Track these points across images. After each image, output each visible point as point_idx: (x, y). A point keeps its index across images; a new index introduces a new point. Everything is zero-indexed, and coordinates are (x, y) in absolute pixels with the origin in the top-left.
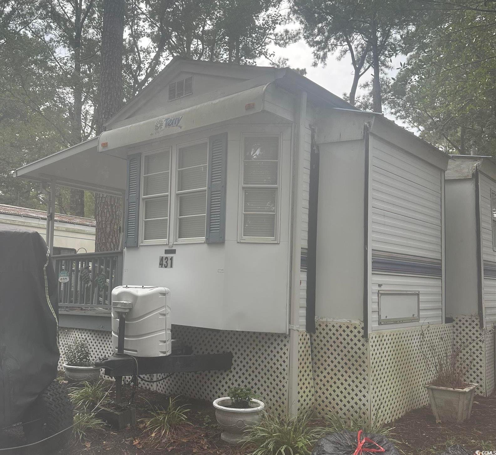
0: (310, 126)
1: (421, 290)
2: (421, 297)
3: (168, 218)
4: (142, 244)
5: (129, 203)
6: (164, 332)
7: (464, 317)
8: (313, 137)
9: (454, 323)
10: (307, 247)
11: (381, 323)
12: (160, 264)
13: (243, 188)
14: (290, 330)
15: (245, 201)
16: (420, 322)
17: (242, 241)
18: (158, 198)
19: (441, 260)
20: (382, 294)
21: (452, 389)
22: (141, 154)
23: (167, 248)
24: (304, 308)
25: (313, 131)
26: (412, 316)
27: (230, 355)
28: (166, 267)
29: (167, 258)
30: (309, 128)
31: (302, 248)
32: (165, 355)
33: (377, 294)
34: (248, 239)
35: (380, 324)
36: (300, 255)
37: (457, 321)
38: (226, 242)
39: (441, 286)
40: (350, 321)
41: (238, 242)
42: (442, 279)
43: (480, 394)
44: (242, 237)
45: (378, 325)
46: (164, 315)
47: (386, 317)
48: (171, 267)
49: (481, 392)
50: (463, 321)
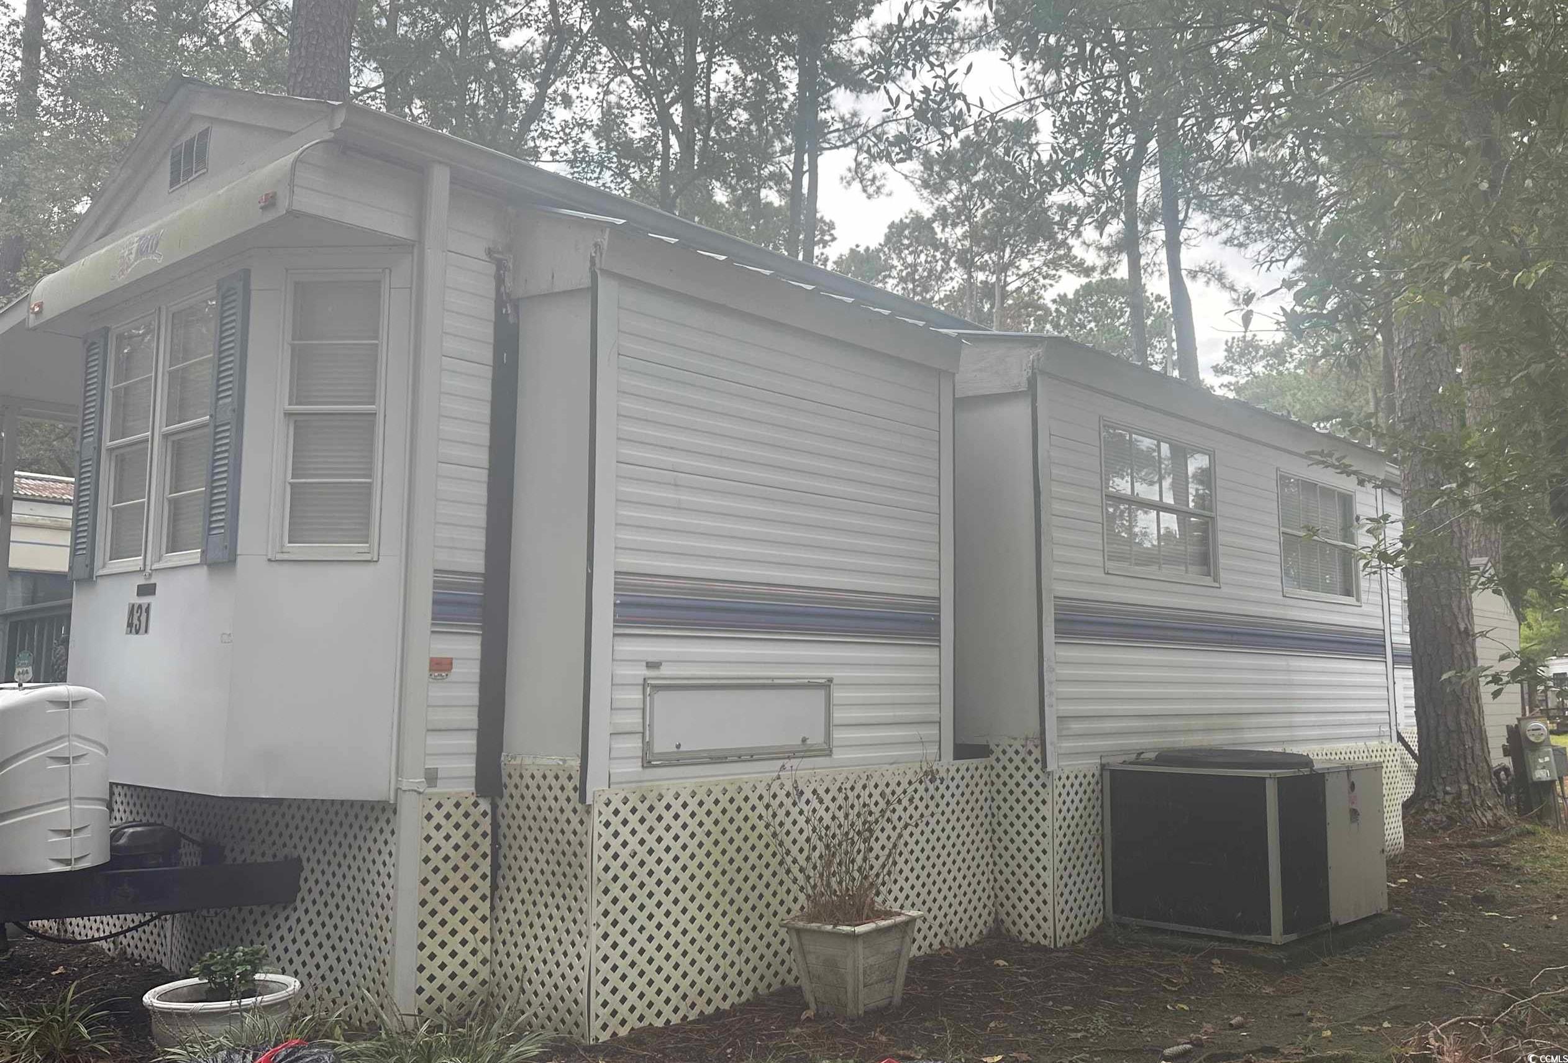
0: (489, 252)
1: (837, 674)
2: (838, 694)
3: (146, 500)
4: (101, 572)
5: (82, 462)
6: (67, 807)
7: (1012, 742)
8: (500, 281)
9: (992, 760)
10: (483, 571)
11: (649, 762)
12: (130, 625)
13: (288, 415)
14: (397, 790)
15: (294, 451)
16: (835, 756)
17: (279, 557)
18: (134, 448)
19: (939, 599)
20: (657, 688)
21: (829, 927)
22: (107, 330)
23: (142, 582)
24: (469, 733)
25: (500, 265)
26: (800, 742)
27: (296, 865)
28: (137, 632)
29: (140, 606)
30: (485, 257)
31: (436, 571)
32: (68, 868)
33: (641, 688)
34: (298, 550)
35: (647, 764)
36: (431, 591)
37: (998, 752)
38: (239, 559)
39: (937, 663)
40: (564, 761)
41: (269, 560)
42: (939, 647)
43: (1043, 942)
44: (282, 546)
45: (640, 769)
46: (66, 760)
47: (678, 746)
48: (146, 632)
49: (1045, 936)
50: (1011, 753)
